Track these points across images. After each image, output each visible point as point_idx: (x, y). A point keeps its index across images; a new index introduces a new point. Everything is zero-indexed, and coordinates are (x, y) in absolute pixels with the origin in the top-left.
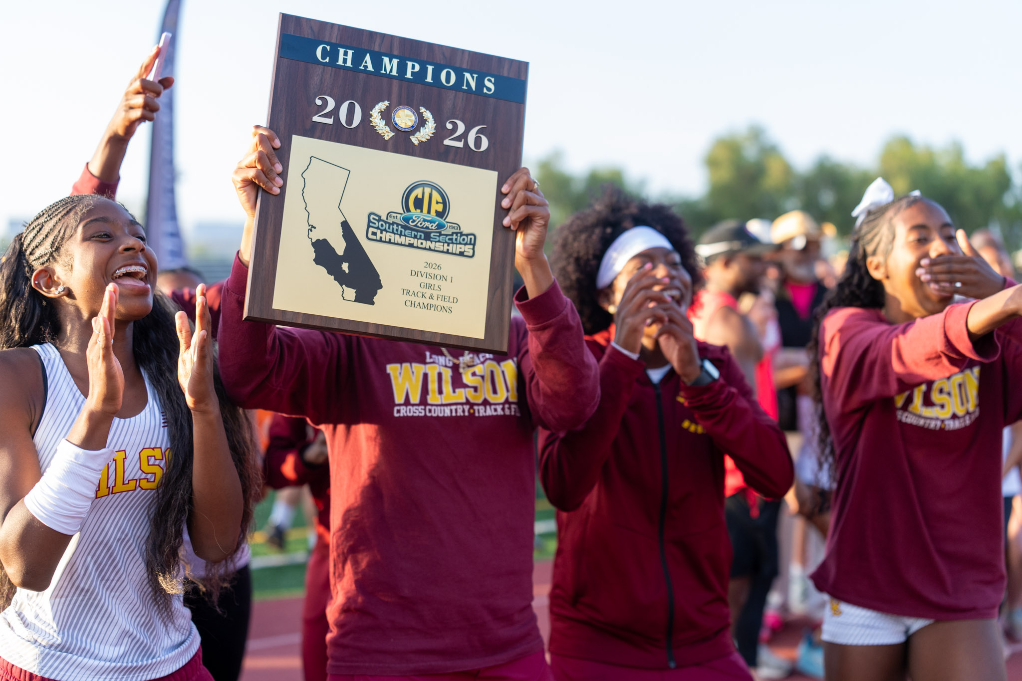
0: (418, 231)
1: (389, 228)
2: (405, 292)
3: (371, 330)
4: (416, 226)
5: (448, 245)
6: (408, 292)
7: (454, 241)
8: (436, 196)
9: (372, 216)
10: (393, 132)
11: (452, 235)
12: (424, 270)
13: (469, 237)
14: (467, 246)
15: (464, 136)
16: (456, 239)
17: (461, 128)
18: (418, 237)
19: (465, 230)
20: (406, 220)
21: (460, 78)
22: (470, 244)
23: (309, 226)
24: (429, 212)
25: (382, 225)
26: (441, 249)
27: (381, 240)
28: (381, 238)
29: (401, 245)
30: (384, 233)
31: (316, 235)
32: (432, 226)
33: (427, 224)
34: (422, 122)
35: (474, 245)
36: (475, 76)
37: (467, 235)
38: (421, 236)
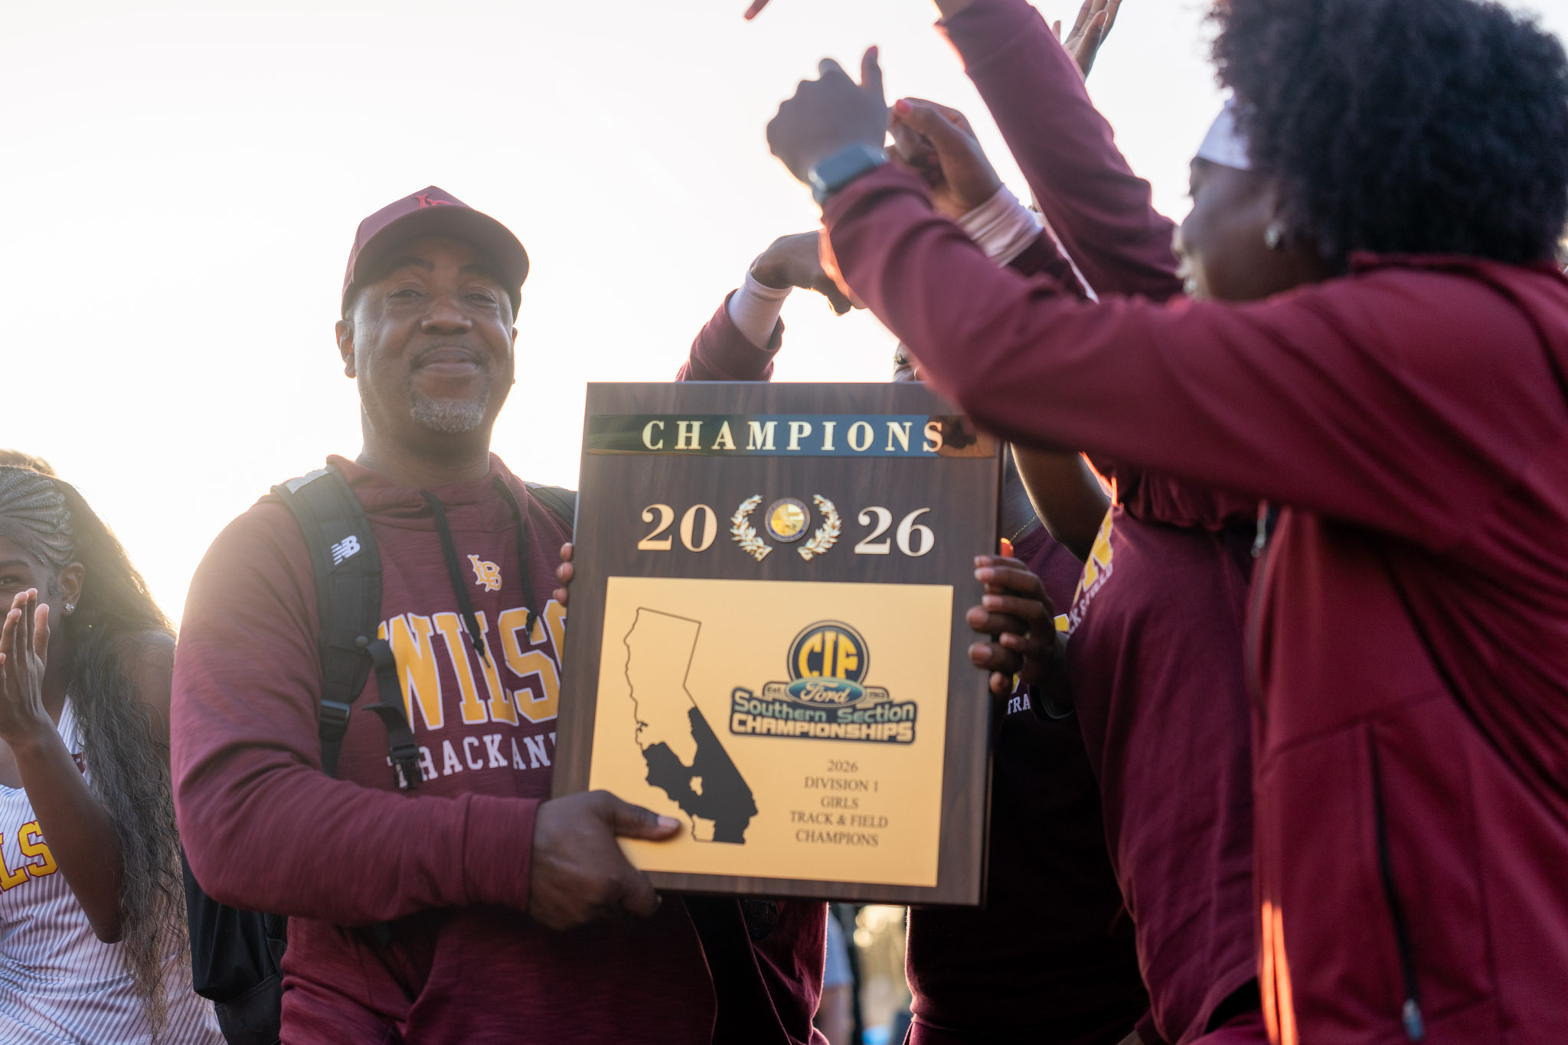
0: (815, 709)
1: (767, 710)
2: (797, 816)
3: (742, 889)
4: (812, 700)
5: (869, 727)
6: (801, 817)
7: (879, 718)
8: (845, 644)
9: (739, 694)
10: (769, 545)
11: (875, 708)
12: (827, 775)
13: (905, 708)
14: (903, 725)
15: (891, 533)
16: (882, 715)
17: (885, 518)
18: (817, 718)
19: (897, 697)
20: (796, 692)
21: (881, 434)
22: (907, 719)
23: (638, 722)
24: (834, 673)
25: (755, 707)
26: (856, 734)
27: (754, 733)
28: (754, 728)
29: (788, 736)
30: (759, 719)
31: (649, 738)
32: (840, 697)
33: (831, 695)
34: (817, 520)
35: (914, 721)
36: (908, 425)
37: (901, 705)
38: (820, 717)
